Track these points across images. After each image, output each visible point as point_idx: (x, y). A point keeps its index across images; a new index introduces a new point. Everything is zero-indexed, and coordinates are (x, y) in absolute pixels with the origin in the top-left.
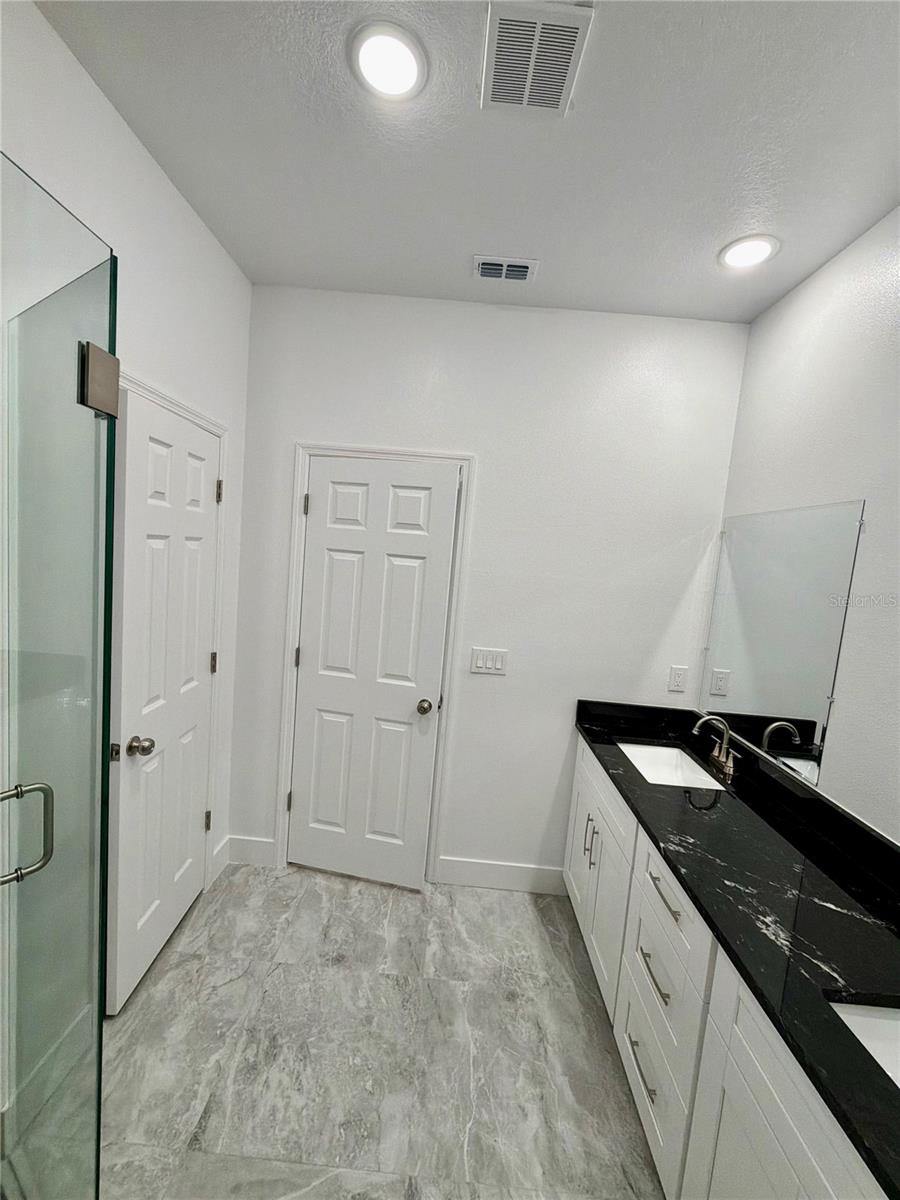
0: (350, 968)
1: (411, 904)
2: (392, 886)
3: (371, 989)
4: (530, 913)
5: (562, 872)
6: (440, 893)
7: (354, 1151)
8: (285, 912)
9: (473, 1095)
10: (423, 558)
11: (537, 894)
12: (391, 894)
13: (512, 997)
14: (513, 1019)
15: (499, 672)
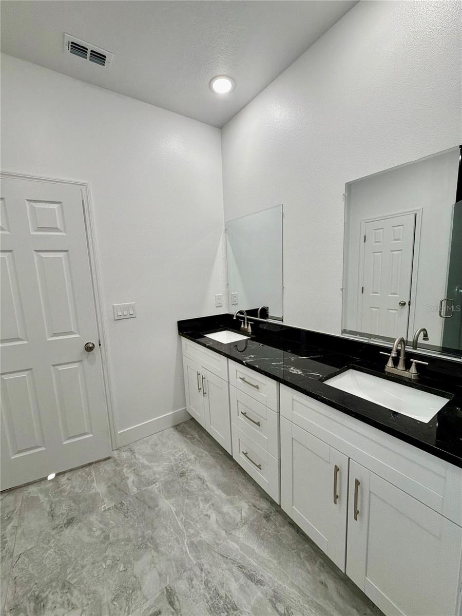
0: (80, 521)
1: (107, 467)
2: (90, 464)
3: (100, 522)
4: (176, 435)
5: (186, 409)
6: (123, 452)
7: (127, 605)
8: (10, 523)
9: (182, 527)
10: (67, 251)
11: (176, 426)
12: (92, 470)
13: (182, 474)
14: (187, 483)
15: (133, 316)
